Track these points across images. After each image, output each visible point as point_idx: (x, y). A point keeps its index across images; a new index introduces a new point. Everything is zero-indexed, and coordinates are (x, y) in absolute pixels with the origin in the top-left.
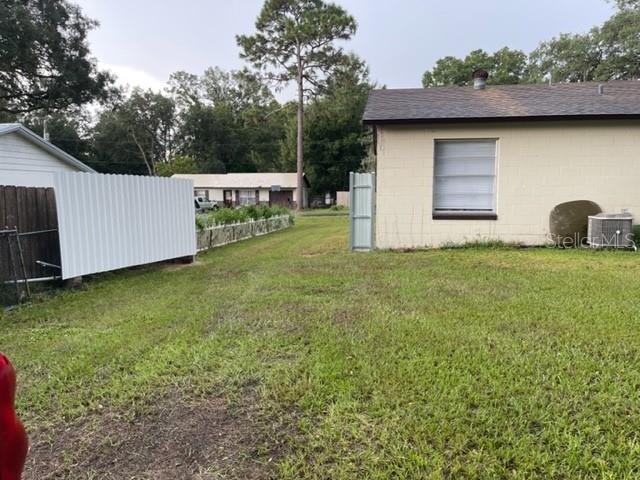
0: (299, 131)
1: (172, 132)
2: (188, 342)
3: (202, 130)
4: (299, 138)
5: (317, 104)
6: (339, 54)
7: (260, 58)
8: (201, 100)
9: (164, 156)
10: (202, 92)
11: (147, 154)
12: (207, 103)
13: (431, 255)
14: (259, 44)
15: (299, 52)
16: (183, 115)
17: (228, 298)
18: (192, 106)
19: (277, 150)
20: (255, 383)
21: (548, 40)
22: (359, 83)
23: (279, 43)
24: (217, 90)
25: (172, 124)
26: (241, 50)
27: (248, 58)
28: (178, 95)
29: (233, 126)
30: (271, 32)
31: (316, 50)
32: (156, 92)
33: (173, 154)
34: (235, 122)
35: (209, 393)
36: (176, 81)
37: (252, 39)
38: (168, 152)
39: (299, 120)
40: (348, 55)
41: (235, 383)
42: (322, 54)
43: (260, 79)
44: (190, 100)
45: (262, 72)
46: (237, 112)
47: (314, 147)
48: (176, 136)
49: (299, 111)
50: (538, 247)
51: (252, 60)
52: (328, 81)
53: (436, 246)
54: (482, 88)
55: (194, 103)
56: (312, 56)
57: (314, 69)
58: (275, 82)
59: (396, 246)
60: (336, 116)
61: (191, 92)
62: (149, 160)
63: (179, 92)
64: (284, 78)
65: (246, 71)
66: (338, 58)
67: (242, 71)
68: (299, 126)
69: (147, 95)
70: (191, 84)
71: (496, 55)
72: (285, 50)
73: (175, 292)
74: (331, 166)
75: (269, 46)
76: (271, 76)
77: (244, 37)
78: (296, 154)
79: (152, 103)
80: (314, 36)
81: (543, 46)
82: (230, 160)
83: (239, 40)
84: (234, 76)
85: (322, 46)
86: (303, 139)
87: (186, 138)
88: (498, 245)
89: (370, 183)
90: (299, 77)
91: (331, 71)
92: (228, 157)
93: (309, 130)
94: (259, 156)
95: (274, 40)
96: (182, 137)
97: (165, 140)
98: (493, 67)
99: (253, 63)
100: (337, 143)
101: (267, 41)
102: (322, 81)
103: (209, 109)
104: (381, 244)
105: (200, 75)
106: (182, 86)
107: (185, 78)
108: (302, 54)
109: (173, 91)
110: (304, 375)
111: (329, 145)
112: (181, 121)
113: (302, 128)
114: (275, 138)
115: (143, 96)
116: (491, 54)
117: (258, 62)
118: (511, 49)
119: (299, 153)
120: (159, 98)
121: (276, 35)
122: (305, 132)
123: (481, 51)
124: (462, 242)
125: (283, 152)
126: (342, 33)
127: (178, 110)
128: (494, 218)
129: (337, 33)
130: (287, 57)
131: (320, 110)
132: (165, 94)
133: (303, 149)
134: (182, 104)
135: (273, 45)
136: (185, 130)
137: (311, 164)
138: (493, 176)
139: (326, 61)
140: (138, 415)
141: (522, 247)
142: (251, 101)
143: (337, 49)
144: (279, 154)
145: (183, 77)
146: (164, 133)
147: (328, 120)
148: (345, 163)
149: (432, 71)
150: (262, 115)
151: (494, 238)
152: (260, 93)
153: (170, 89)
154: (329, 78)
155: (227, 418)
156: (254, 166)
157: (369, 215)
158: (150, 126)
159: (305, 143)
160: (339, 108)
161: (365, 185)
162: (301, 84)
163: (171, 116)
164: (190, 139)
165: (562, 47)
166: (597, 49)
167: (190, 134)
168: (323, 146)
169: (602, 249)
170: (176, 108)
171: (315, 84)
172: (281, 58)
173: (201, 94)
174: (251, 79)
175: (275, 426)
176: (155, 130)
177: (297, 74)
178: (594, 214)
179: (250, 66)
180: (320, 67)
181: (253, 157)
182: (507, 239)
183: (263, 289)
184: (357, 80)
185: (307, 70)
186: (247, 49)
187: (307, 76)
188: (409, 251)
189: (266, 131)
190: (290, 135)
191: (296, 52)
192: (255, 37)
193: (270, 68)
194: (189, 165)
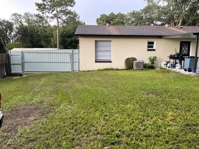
0: (58, 35)
1: (13, 34)
2: (24, 95)
3: (24, 33)
4: (57, 37)
5: (63, 27)
6: (70, 11)
7: (44, 10)
8: (23, 23)
9: (10, 42)
10: (23, 20)
11: (4, 41)
12: (25, 24)
13: (94, 72)
14: (43, 6)
15: (57, 10)
16: (17, 28)
17: (35, 85)
18: (20, 25)
19: (50, 41)
20: (43, 102)
21: (130, 12)
22: (77, 20)
23: (50, 6)
24: (29, 20)
25: (13, 31)
26: (37, 8)
27: (40, 10)
28: (14, 21)
29: (35, 32)
30: (47, 2)
31: (62, 9)
32: (6, 20)
33: (13, 41)
34: (36, 31)
35: (31, 105)
36: (14, 16)
37: (41, 4)
38: (11, 41)
39: (58, 32)
40: (73, 12)
41: (38, 102)
42: (64, 11)
43: (44, 17)
44: (19, 23)
45: (45, 15)
46: (36, 28)
47: (63, 40)
48: (14, 35)
49: (57, 29)
50: (122, 69)
51: (41, 11)
52: (67, 20)
53: (96, 70)
54: (109, 26)
55: (20, 24)
56: (61, 11)
57: (62, 16)
58: (49, 19)
59: (85, 70)
60: (70, 30)
61: (20, 20)
62: (5, 43)
63: (15, 20)
64: (52, 18)
65: (39, 15)
66: (69, 13)
67: (37, 14)
68: (58, 33)
69: (3, 21)
70: (19, 18)
71: (117, 14)
72: (52, 8)
73: (18, 84)
74: (68, 46)
75: (47, 7)
76: (48, 17)
77: (38, 3)
78: (57, 42)
79: (5, 24)
80: (62, 5)
81: (128, 13)
82: (34, 44)
83: (36, 4)
84: (35, 15)
85: (64, 8)
86: (59, 38)
87: (18, 36)
88: (112, 69)
89: (77, 52)
90: (57, 18)
91: (67, 17)
92: (33, 42)
93: (61, 35)
94: (44, 43)
95: (48, 5)
96: (16, 35)
97: (10, 37)
98: (117, 18)
99: (41, 12)
100: (70, 39)
101: (46, 5)
102: (64, 19)
103: (26, 26)
104: (81, 70)
105: (23, 14)
106: (16, 18)
107: (17, 15)
108: (58, 10)
109: (13, 20)
110: (56, 100)
111: (67, 40)
112: (16, 30)
113: (59, 34)
114: (50, 37)
115: (2, 21)
116: (116, 14)
117: (43, 12)
118: (121, 13)
119: (58, 42)
120: (7, 22)
121: (49, 3)
122: (59, 35)
123: (113, 13)
124: (103, 68)
125: (52, 41)
126: (71, 5)
127: (15, 26)
128: (111, 62)
129: (69, 5)
130: (53, 11)
131: (64, 28)
132: (10, 21)
133: (59, 41)
134: (16, 24)
135: (48, 7)
136: (18, 33)
137: (62, 46)
138: (111, 51)
139: (66, 13)
140: (12, 110)
141: (118, 70)
142: (41, 24)
143: (69, 10)
144: (51, 42)
145: (16, 15)
146: (10, 34)
147: (67, 32)
148: (73, 45)
149: (99, 18)
150: (45, 29)
151: (111, 67)
152: (44, 22)
153: (12, 19)
154: (67, 19)
155: (36, 109)
156: (43, 46)
157: (78, 61)
158: (5, 32)
159: (60, 39)
160: (70, 28)
161: (76, 52)
162: (58, 20)
163: (12, 28)
164: (19, 36)
165: (133, 14)
166: (142, 15)
167: (19, 34)
168: (66, 40)
169: (136, 69)
170: (14, 25)
171: (63, 20)
172: (51, 11)
173: (23, 21)
174: (41, 17)
175: (48, 109)
176: (6, 33)
177: (56, 17)
178: (135, 61)
179: (40, 13)
180: (64, 15)
181: (42, 43)
182: (114, 68)
183: (46, 82)
184: (76, 20)
185: (60, 16)
186: (39, 7)
187: (60, 18)
188: (89, 71)
189: (47, 34)
190: (55, 36)
191: (56, 9)
192: (42, 4)
193: (47, 14)
194: (19, 45)
